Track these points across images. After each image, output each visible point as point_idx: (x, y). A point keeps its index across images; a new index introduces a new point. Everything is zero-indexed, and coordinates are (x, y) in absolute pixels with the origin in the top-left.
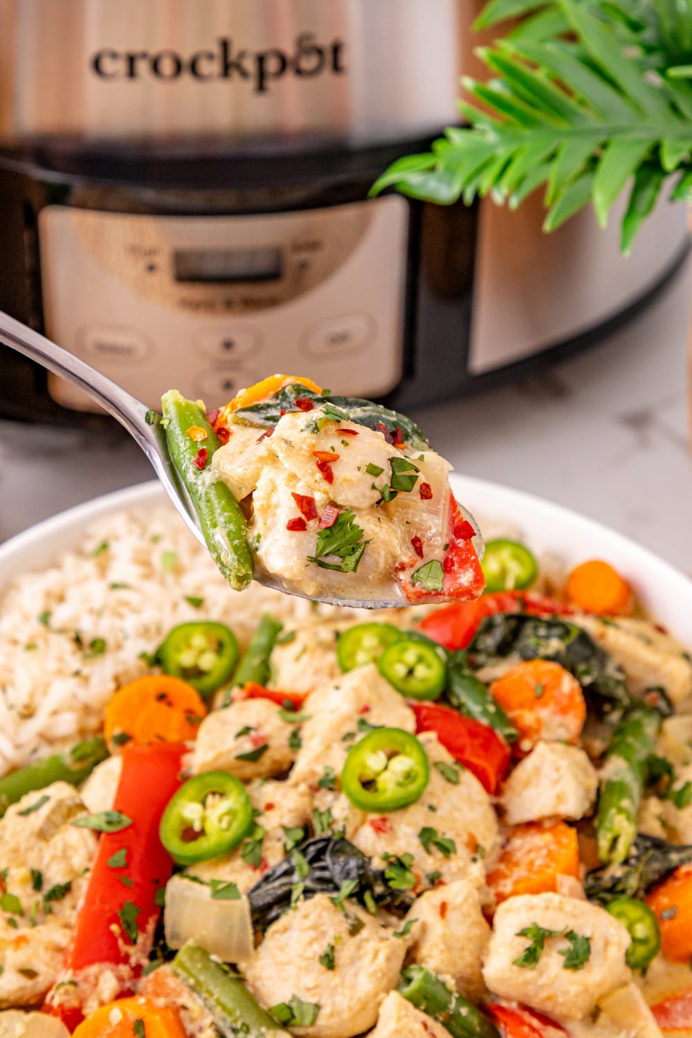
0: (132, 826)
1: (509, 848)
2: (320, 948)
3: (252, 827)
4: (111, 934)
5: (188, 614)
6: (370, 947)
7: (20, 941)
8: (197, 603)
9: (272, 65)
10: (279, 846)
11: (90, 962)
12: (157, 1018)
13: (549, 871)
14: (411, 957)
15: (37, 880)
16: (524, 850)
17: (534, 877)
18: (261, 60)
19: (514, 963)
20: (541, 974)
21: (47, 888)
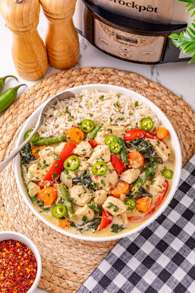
0: (60, 160)
1: (117, 184)
2: (79, 193)
3: (78, 168)
4: (51, 177)
5: (88, 117)
6: (86, 196)
7: (38, 173)
8: (91, 115)
9: (142, 8)
10: (80, 173)
11: (47, 180)
12: (52, 194)
13: (120, 193)
14: (92, 199)
15: (45, 162)
16: (119, 186)
17: (117, 192)
18: (140, 7)
19: (106, 207)
20: (110, 210)
21: (46, 164)
